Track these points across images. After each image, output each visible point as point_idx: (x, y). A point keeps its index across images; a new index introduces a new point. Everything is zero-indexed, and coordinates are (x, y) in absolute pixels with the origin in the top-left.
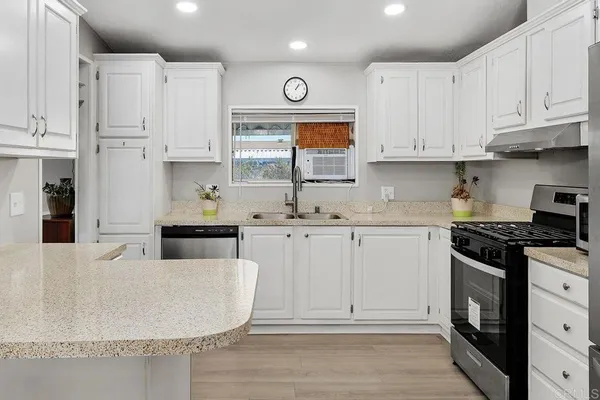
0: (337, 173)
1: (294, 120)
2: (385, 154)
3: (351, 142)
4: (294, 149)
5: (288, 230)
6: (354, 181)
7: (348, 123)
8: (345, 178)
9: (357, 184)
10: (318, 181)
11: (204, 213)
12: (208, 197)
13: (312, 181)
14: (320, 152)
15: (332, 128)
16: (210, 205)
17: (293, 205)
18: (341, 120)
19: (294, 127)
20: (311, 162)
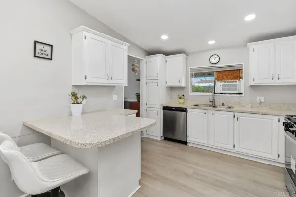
0: (233, 90)
1: (214, 70)
2: (255, 82)
3: (241, 78)
4: (215, 81)
5: (205, 111)
6: (242, 93)
7: (240, 70)
8: (237, 92)
9: (243, 95)
10: (225, 93)
11: (179, 103)
12: (180, 98)
13: (222, 93)
14: (226, 82)
15: (232, 73)
16: (181, 101)
17: (213, 102)
18: (236, 69)
19: (215, 73)
20: (221, 86)
